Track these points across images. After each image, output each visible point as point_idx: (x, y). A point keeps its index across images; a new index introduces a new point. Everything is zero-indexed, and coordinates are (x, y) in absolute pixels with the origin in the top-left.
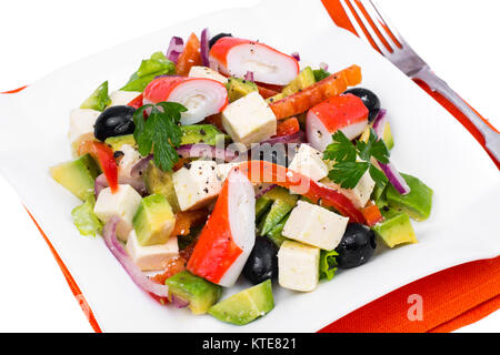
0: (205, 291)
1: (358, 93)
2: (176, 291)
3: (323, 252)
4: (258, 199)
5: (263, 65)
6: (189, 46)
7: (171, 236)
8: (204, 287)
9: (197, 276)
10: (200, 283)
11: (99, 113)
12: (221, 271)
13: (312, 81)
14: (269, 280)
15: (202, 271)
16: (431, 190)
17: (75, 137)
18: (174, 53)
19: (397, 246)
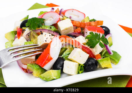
0: (38, 69)
5: (75, 15)
8: (38, 67)
13: (88, 21)
14: (60, 70)
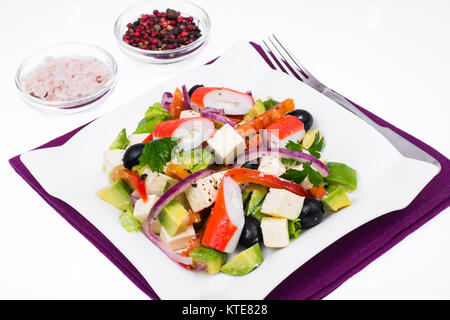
0: (216, 257)
1: (296, 113)
2: (197, 260)
3: (289, 221)
4: (243, 192)
5: (229, 102)
6: (176, 98)
7: (189, 224)
8: (215, 254)
9: (210, 248)
10: (212, 252)
11: (124, 151)
12: (225, 243)
13: (263, 110)
14: (257, 244)
15: (211, 245)
16: (355, 171)
17: (110, 169)
18: (167, 103)
19: (339, 210)
